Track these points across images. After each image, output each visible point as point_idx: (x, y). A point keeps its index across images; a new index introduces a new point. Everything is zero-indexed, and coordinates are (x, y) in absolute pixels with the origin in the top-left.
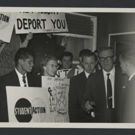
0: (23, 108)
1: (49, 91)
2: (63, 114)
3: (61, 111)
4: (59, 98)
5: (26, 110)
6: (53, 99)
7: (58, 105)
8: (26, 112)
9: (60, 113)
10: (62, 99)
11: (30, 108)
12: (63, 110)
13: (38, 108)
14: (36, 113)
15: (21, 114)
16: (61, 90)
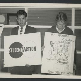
0: (15, 49)
1: (51, 44)
2: (63, 63)
3: (61, 61)
4: (60, 50)
5: (18, 49)
6: (54, 50)
7: (59, 56)
8: (18, 51)
9: (60, 62)
10: (64, 52)
11: (22, 48)
12: (64, 60)
13: (29, 48)
14: (27, 51)
15: (13, 52)
16: (63, 44)
